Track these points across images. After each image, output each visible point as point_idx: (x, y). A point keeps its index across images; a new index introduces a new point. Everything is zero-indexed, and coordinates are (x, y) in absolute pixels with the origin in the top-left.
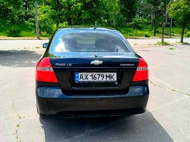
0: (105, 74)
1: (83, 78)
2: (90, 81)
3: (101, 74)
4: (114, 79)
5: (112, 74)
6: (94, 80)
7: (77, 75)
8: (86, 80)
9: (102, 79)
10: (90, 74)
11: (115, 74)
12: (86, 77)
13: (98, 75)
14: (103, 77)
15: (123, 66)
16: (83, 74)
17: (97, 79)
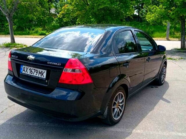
0: (38, 70)
1: (24, 70)
2: (28, 74)
3: (36, 69)
4: (44, 77)
5: (43, 71)
6: (31, 74)
7: (21, 67)
8: (26, 73)
9: (36, 75)
10: (29, 68)
11: (46, 71)
12: (27, 71)
13: (34, 69)
14: (37, 72)
15: (50, 64)
16: (25, 67)
17: (33, 73)
